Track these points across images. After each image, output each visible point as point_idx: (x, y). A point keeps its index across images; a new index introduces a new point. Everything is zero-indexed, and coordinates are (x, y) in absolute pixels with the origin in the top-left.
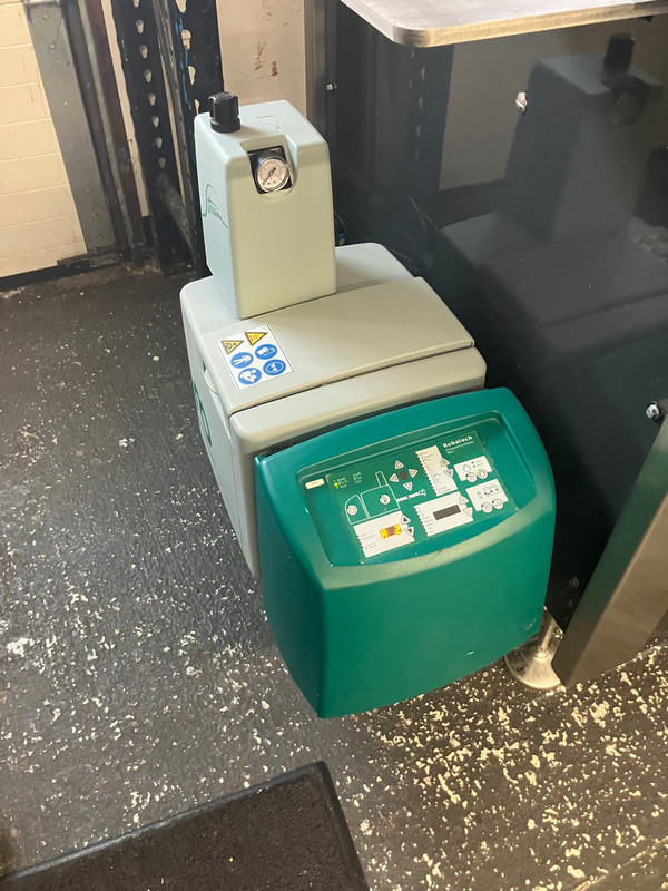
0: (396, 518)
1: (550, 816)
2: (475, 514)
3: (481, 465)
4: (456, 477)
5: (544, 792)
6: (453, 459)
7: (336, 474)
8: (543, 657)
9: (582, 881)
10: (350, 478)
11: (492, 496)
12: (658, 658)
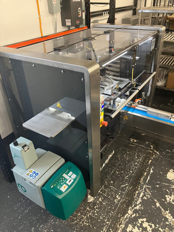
0: (65, 185)
1: (101, 218)
2: (73, 179)
3: (71, 173)
4: (69, 176)
5: (98, 215)
6: (67, 174)
7: (54, 184)
8: (89, 196)
9: (109, 223)
10: (56, 183)
11: (74, 176)
12: (104, 187)
